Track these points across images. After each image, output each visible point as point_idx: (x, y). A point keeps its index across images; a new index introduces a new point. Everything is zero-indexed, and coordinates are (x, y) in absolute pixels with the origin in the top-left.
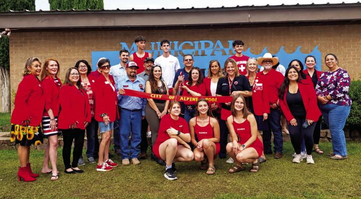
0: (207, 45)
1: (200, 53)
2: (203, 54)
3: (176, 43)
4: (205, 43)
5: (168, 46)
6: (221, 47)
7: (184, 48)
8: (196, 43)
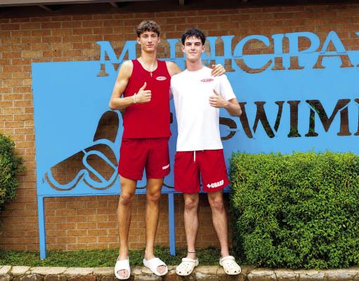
0: (304, 44)
1: (286, 63)
2: (295, 65)
3: (227, 40)
4: (300, 38)
5: (196, 44)
6: (340, 47)
7: (247, 50)
8: (278, 38)
